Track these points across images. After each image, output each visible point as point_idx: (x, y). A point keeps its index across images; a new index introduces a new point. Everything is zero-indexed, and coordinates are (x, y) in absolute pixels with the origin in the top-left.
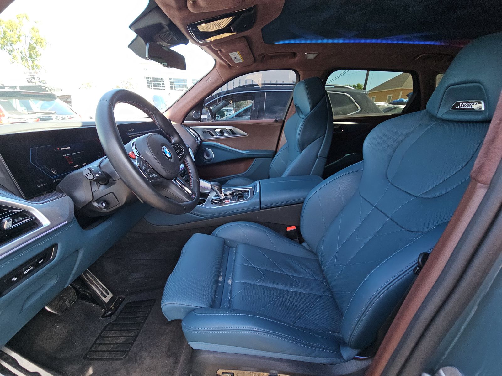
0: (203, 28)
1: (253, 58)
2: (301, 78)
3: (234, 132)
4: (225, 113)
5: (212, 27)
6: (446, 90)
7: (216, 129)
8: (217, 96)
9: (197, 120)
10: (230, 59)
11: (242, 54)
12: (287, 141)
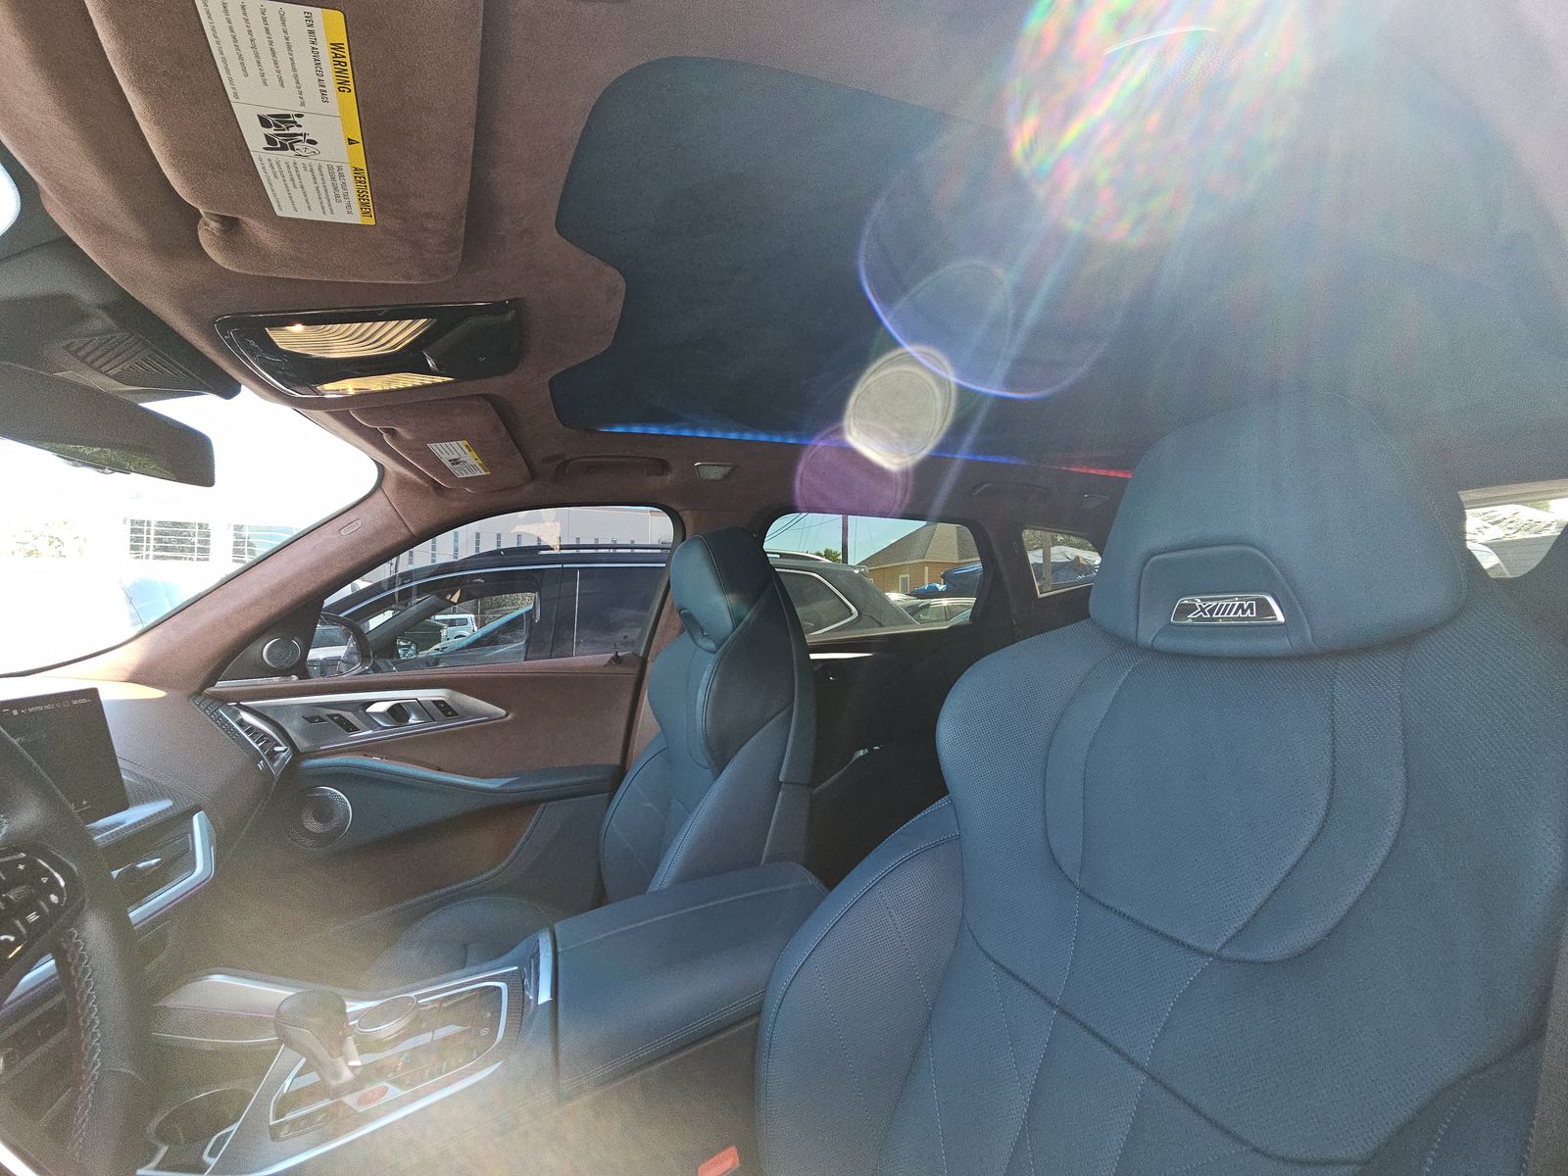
0: (294, 337)
1: (525, 466)
2: (687, 528)
3: (451, 709)
4: (444, 633)
5: (340, 342)
6: (1144, 566)
7: (371, 703)
8: (398, 581)
9: (284, 673)
10: (436, 464)
11: (477, 446)
12: (659, 729)
